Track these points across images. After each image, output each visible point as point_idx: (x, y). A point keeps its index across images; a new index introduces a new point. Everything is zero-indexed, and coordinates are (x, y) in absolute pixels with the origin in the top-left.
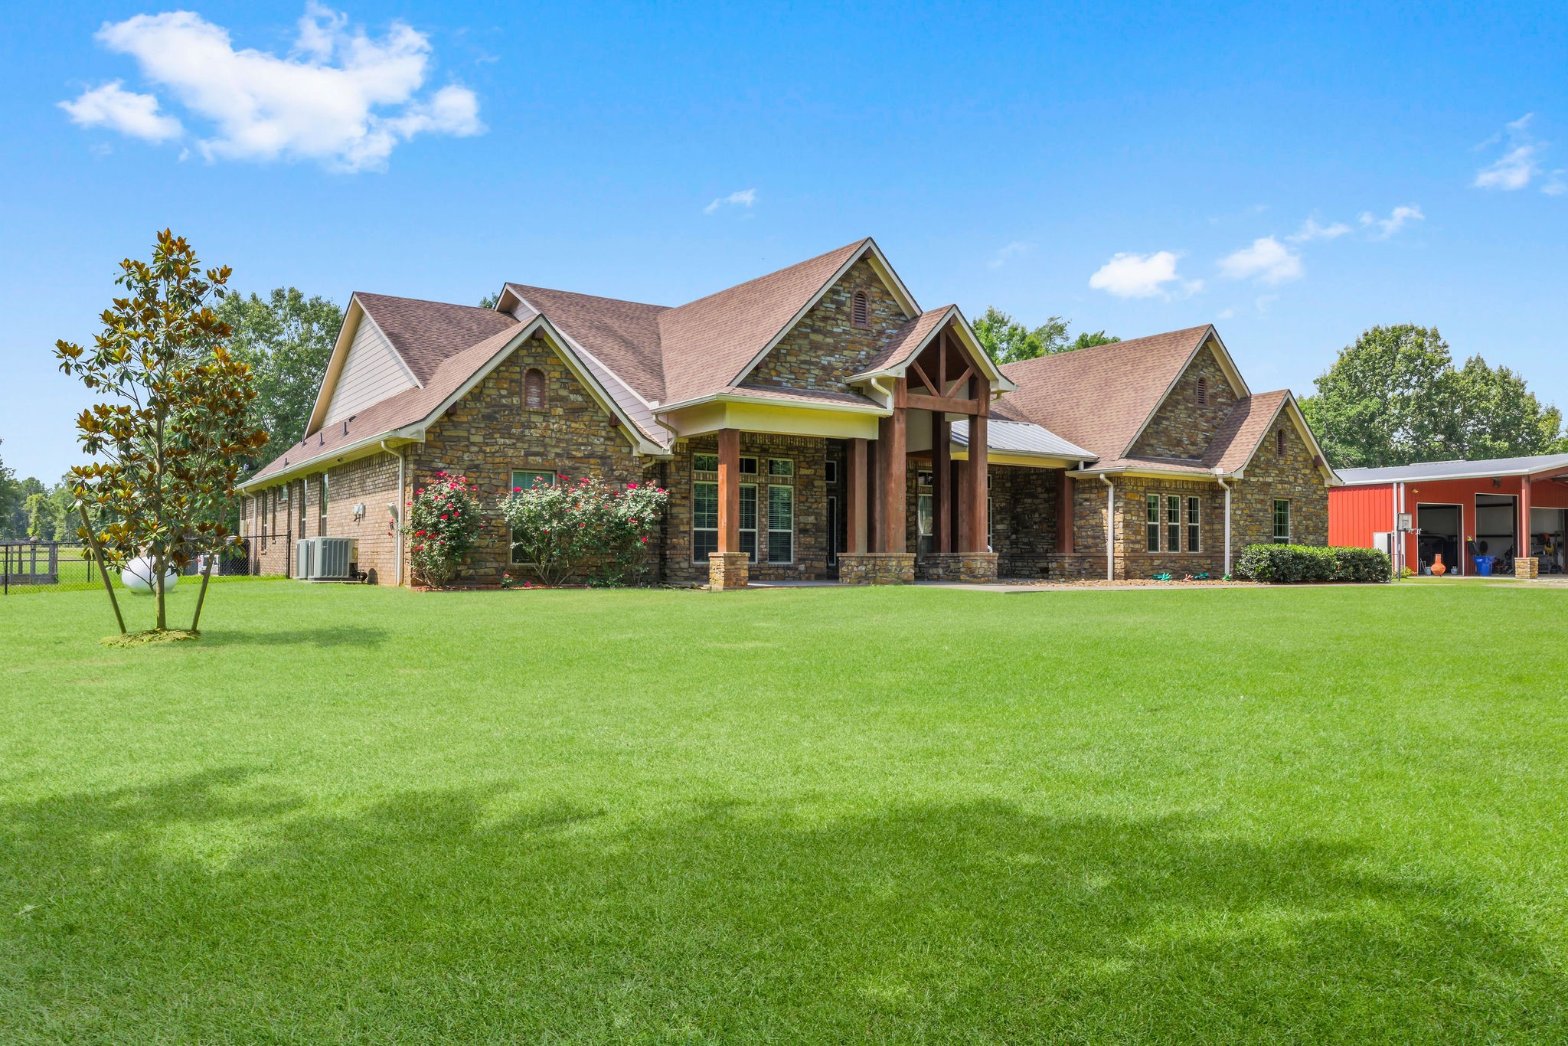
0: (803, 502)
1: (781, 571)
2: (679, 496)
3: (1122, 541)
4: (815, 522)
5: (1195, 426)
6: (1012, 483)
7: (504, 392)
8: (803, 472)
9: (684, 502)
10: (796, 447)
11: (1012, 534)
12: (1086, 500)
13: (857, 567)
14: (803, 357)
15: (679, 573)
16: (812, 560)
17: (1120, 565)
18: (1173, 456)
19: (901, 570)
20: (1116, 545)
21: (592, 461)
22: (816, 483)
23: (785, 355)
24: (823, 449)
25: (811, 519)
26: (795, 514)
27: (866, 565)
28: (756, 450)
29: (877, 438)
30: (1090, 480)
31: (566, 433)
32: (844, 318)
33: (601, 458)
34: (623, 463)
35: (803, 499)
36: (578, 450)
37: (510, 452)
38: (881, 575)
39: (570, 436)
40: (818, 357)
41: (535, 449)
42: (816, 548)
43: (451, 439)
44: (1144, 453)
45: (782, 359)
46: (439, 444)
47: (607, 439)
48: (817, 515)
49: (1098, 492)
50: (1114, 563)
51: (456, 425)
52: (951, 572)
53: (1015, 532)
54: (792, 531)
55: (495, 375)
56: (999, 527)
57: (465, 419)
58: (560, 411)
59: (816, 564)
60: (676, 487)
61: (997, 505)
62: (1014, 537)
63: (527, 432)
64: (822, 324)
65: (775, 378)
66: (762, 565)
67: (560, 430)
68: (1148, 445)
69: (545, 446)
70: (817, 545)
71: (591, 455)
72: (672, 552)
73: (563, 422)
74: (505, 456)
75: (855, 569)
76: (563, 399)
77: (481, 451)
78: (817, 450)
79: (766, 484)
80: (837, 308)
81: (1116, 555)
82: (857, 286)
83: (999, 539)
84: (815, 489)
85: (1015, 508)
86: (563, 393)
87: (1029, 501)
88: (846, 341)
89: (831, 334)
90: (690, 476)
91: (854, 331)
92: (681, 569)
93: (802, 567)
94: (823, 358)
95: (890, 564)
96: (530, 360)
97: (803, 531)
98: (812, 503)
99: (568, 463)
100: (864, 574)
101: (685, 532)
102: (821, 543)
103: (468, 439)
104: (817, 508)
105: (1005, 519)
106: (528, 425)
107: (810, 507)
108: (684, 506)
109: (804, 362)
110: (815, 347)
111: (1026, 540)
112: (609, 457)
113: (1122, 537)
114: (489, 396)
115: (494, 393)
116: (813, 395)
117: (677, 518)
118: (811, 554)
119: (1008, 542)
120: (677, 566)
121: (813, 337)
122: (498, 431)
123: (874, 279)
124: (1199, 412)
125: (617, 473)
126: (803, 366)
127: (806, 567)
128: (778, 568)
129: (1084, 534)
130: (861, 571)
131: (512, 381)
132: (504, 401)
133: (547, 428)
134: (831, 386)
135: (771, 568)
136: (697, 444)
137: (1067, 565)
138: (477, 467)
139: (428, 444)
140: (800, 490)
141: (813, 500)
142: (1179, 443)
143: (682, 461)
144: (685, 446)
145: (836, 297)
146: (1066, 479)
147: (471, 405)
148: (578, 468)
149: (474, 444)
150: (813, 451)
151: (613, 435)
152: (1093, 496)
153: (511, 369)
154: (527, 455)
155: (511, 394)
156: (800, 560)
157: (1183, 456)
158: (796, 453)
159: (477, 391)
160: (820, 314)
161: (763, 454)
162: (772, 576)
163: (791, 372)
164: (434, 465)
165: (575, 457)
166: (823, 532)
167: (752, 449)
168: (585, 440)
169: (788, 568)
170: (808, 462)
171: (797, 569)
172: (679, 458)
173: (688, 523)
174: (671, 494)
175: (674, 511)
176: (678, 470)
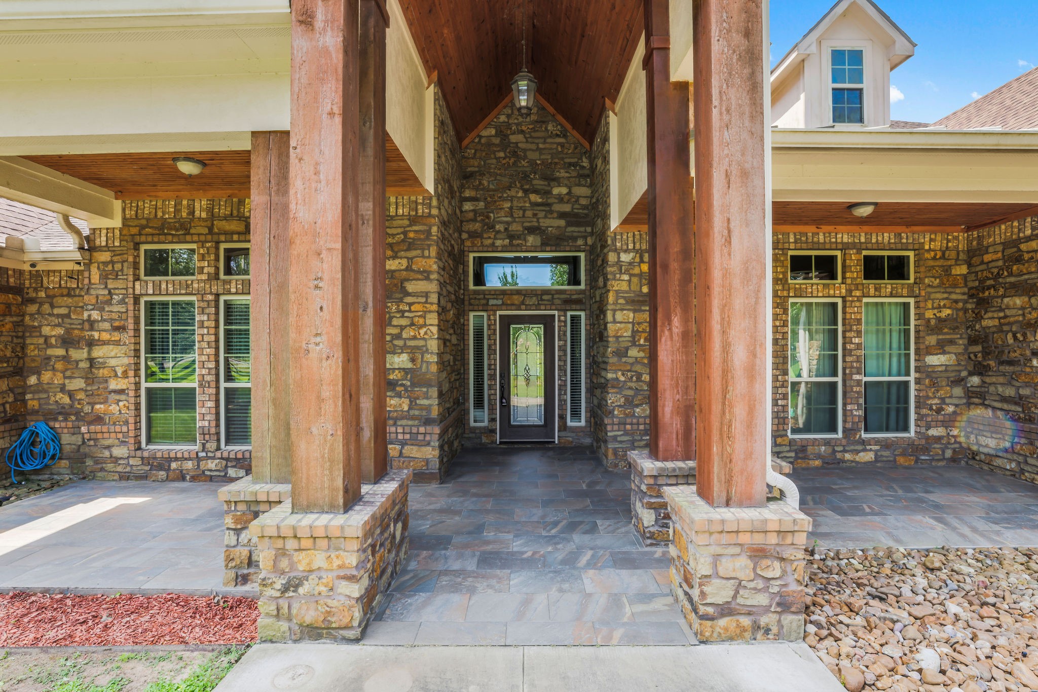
2: (107, 325)
4: (409, 365)
6: (970, 265)
9: (116, 336)
11: (971, 374)
15: (110, 466)
16: (403, 443)
22: (412, 287)
24: (429, 215)
25: (401, 360)
42: (413, 418)
48: (415, 352)
53: (980, 370)
56: (934, 360)
59: (412, 451)
60: (101, 310)
61: (929, 314)
62: (975, 380)
70: (416, 412)
72: (92, 428)
78: (414, 220)
83: (933, 384)
84: (409, 299)
85: (979, 318)
87: (1018, 301)
90: (127, 288)
92: (116, 460)
98: (402, 328)
102: (428, 408)
104: (414, 338)
105: (952, 342)
107: (398, 336)
108: (117, 343)
111: (1010, 392)
117: (103, 365)
118: (399, 432)
119: (958, 391)
120: (107, 453)
136: (143, 227)
141: (404, 322)
143: (113, 263)
144: (117, 233)
150: (407, 222)
166: (429, 385)
170: (391, 246)
172: (105, 257)
173: (125, 375)
174: (92, 324)
175: (98, 352)
176: (104, 277)
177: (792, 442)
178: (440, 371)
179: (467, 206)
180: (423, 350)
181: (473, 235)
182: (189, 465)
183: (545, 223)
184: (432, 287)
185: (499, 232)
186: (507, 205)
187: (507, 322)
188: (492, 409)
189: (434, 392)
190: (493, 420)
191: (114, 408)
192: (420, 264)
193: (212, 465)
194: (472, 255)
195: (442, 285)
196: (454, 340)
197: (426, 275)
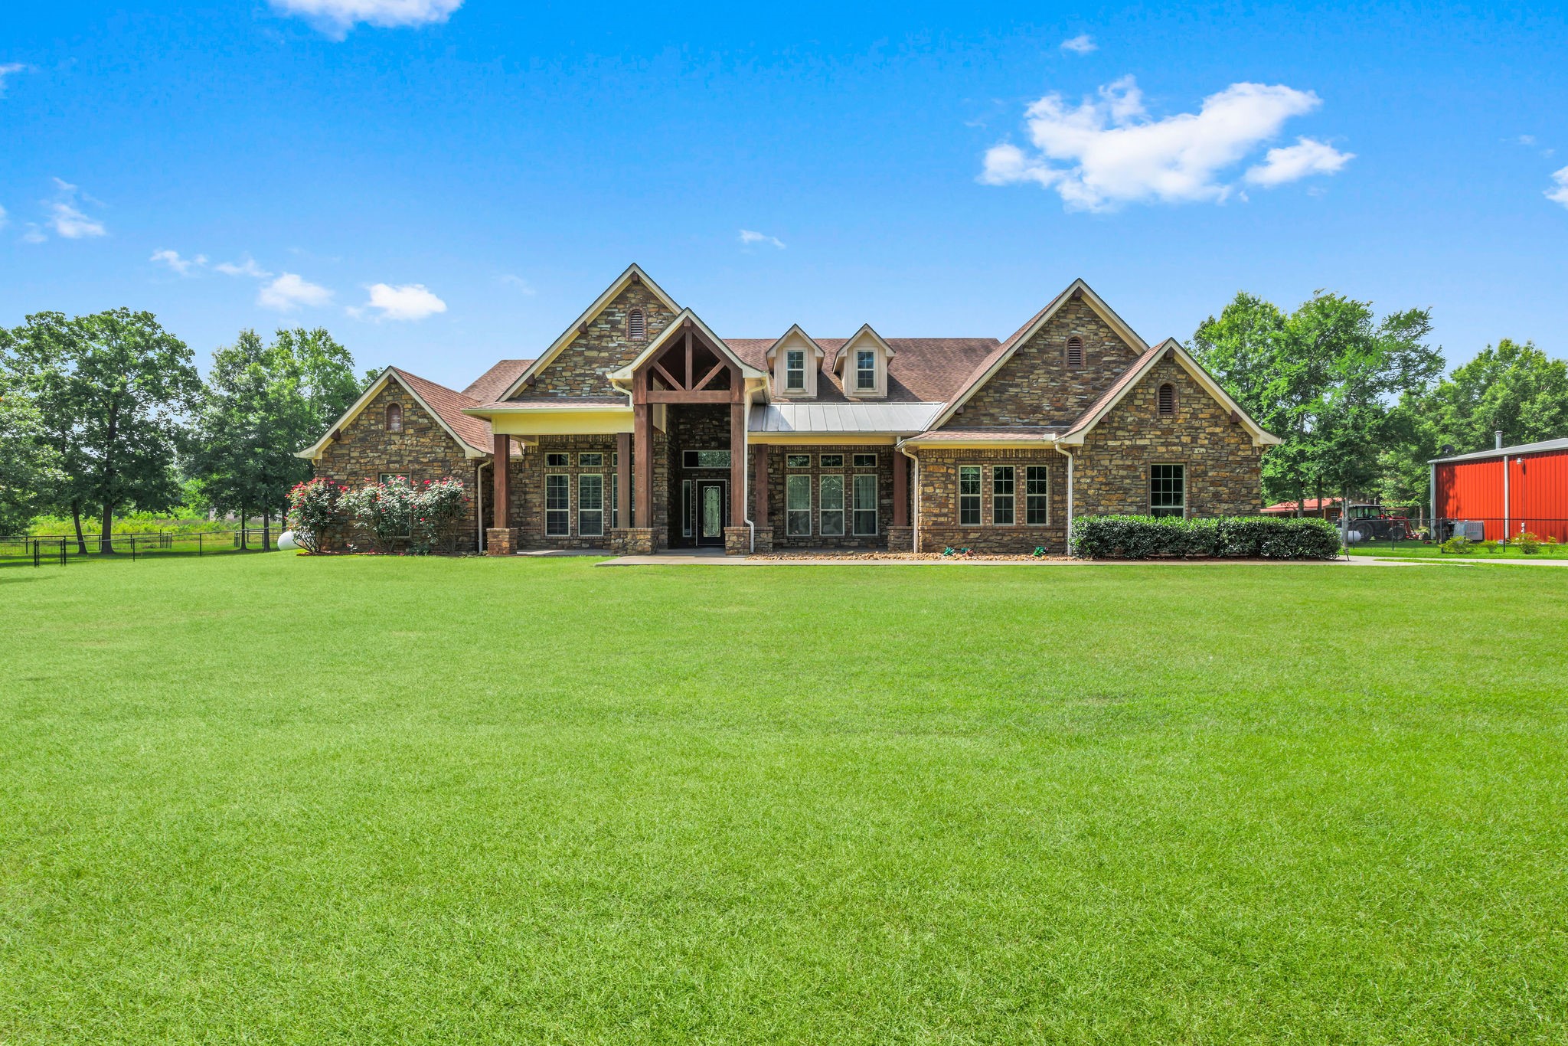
5: (1064, 390)
7: (373, 422)
9: (536, 490)
14: (577, 372)
18: (1024, 424)
21: (435, 464)
23: (561, 371)
31: (417, 446)
32: (619, 334)
33: (442, 461)
34: (459, 464)
36: (425, 457)
37: (377, 462)
39: (418, 448)
40: (593, 369)
41: (394, 459)
43: (338, 456)
44: (981, 423)
45: (558, 375)
46: (331, 459)
47: (446, 448)
51: (342, 446)
55: (366, 411)
57: (347, 442)
58: (411, 431)
60: (529, 479)
63: (388, 447)
64: (597, 342)
65: (550, 391)
67: (412, 444)
68: (985, 415)
69: (401, 456)
71: (435, 460)
72: (525, 527)
73: (414, 439)
74: (374, 465)
76: (415, 422)
77: (358, 462)
80: (612, 327)
82: (633, 305)
86: (414, 418)
88: (621, 353)
89: (606, 349)
90: (541, 471)
91: (629, 343)
92: (535, 540)
94: (598, 369)
96: (390, 398)
99: (417, 467)
101: (538, 513)
103: (349, 455)
106: (390, 443)
108: (536, 493)
109: (580, 375)
110: (589, 361)
112: (448, 461)
114: (363, 425)
115: (365, 423)
116: (591, 401)
117: (530, 502)
120: (531, 538)
121: (587, 353)
122: (369, 448)
123: (650, 297)
124: (1069, 374)
125: (454, 472)
126: (578, 378)
131: (378, 413)
132: (372, 428)
133: (402, 444)
134: (606, 392)
138: (355, 473)
139: (324, 460)
142: (1037, 409)
143: (534, 460)
144: (536, 448)
145: (610, 318)
147: (351, 432)
148: (425, 470)
149: (353, 458)
151: (451, 444)
153: (377, 406)
154: (389, 462)
155: (377, 423)
157: (1041, 423)
159: (354, 423)
160: (594, 332)
163: (567, 385)
164: (328, 473)
165: (422, 462)
166: (664, 509)
167: (596, 447)
168: (430, 450)
172: (531, 457)
173: (540, 506)
174: (526, 484)
175: (528, 497)
176: (531, 466)
177: (821, 538)
178: (668, 504)
179: (681, 427)
180: (661, 496)
181: (684, 441)
182: (566, 542)
183: (720, 435)
184: (665, 471)
185: (697, 440)
186: (701, 426)
187: (701, 484)
188: (694, 528)
189: (666, 513)
190: (694, 534)
191: (534, 519)
192: (660, 461)
193: (575, 542)
194: (684, 451)
195: (669, 469)
196: (674, 493)
197: (662, 466)
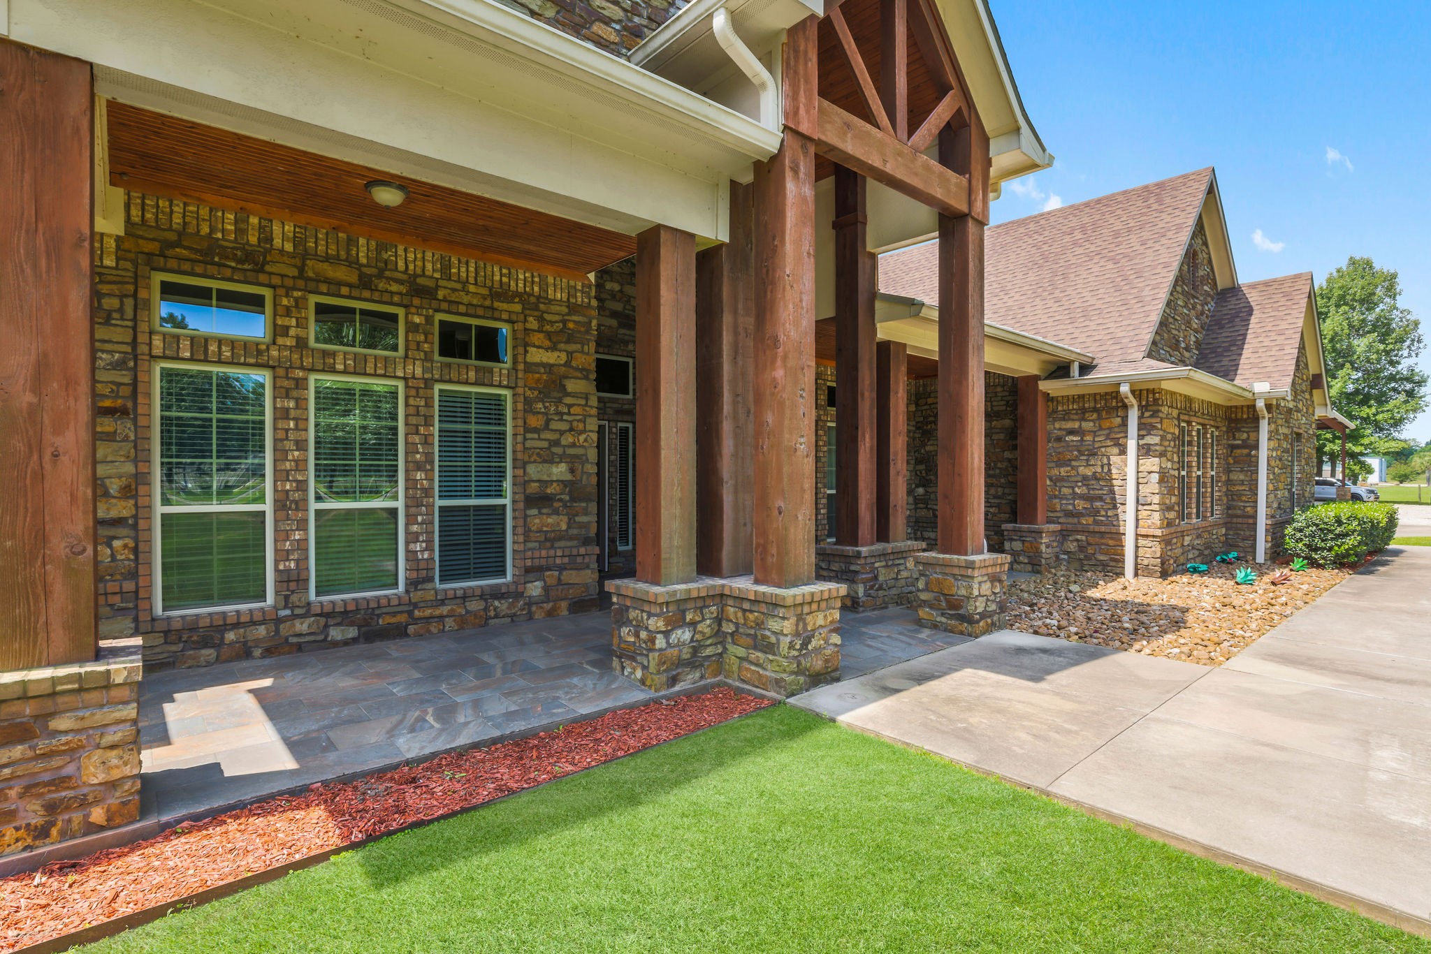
0: (536, 430)
1: (475, 606)
3: (1157, 507)
4: (569, 477)
5: (1189, 322)
8: (537, 356)
9: (106, 424)
10: (517, 294)
12: (1071, 432)
13: (666, 634)
16: (561, 569)
17: (1152, 552)
18: (1173, 363)
19: (805, 645)
20: (1143, 514)
22: (571, 386)
24: (589, 305)
25: (560, 471)
26: (515, 460)
27: (693, 624)
28: (395, 287)
29: (724, 237)
30: (1082, 397)
35: (534, 421)
38: (741, 652)
42: (571, 538)
48: (574, 462)
49: (1100, 418)
50: (1137, 547)
52: (880, 588)
54: (507, 501)
59: (570, 576)
66: (416, 596)
70: (574, 532)
75: (660, 642)
78: (573, 309)
79: (429, 384)
81: (1142, 531)
84: (568, 400)
90: (134, 344)
93: (535, 589)
95: (774, 625)
97: (536, 500)
98: (562, 433)
100: (686, 655)
101: (117, 522)
102: (585, 526)
104: (573, 445)
107: (556, 443)
113: (1156, 499)
118: (559, 555)
127: (546, 589)
128: (465, 597)
129: (1065, 491)
130: (680, 644)
135: (443, 602)
136: (170, 245)
137: (1043, 548)
140: (527, 401)
141: (563, 426)
144: (112, 243)
146: (1039, 395)
150: (565, 310)
152: (1087, 425)
156: (528, 570)
158: (517, 307)
161: (416, 301)
162: (450, 623)
169: (497, 594)
170: (549, 335)
171: (519, 595)
173: (127, 493)
180: (582, 460)
182: (261, 631)
184: (592, 388)
189: (593, 507)
192: (579, 360)
193: (301, 626)
197: (583, 374)
